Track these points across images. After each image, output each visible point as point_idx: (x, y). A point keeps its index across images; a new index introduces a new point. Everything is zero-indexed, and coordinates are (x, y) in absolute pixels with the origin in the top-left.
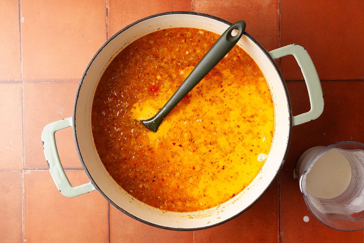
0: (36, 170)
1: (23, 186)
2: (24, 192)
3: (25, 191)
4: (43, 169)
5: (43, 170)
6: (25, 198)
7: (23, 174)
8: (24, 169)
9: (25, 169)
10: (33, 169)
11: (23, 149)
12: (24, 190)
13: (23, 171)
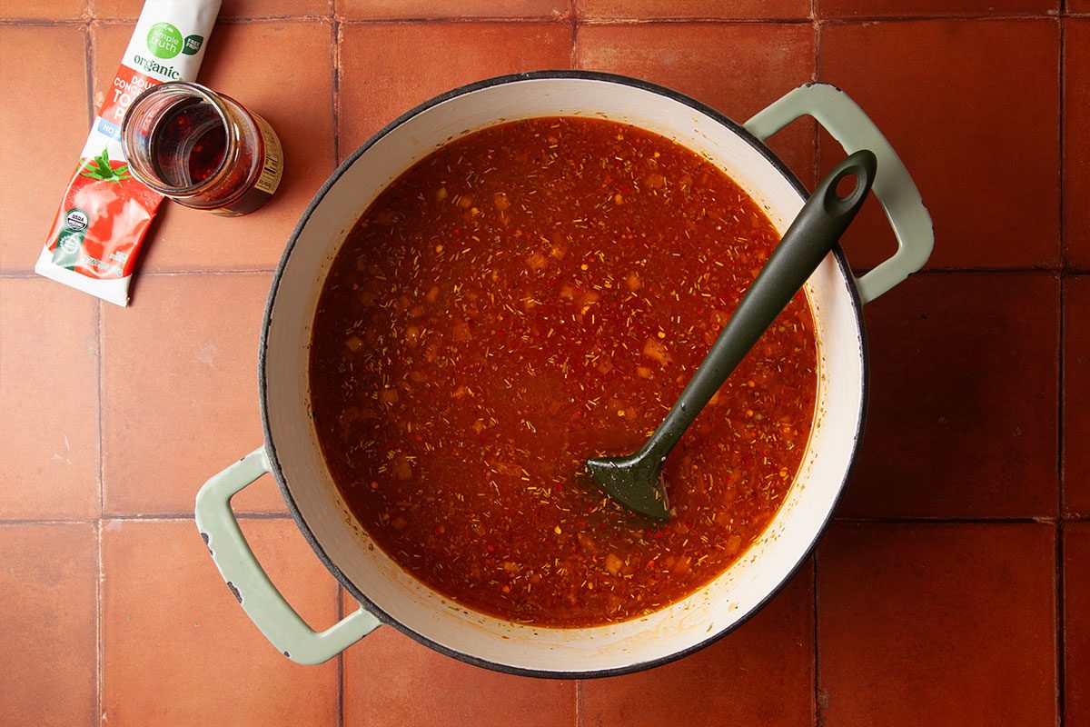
0: (136, 520)
1: (101, 564)
2: (102, 580)
3: (107, 577)
4: (156, 517)
5: (156, 520)
6: (106, 596)
7: (101, 530)
8: (103, 517)
9: (107, 517)
10: (130, 517)
11: (101, 461)
12: (101, 575)
13: (100, 522)
